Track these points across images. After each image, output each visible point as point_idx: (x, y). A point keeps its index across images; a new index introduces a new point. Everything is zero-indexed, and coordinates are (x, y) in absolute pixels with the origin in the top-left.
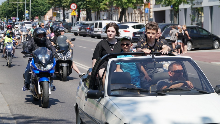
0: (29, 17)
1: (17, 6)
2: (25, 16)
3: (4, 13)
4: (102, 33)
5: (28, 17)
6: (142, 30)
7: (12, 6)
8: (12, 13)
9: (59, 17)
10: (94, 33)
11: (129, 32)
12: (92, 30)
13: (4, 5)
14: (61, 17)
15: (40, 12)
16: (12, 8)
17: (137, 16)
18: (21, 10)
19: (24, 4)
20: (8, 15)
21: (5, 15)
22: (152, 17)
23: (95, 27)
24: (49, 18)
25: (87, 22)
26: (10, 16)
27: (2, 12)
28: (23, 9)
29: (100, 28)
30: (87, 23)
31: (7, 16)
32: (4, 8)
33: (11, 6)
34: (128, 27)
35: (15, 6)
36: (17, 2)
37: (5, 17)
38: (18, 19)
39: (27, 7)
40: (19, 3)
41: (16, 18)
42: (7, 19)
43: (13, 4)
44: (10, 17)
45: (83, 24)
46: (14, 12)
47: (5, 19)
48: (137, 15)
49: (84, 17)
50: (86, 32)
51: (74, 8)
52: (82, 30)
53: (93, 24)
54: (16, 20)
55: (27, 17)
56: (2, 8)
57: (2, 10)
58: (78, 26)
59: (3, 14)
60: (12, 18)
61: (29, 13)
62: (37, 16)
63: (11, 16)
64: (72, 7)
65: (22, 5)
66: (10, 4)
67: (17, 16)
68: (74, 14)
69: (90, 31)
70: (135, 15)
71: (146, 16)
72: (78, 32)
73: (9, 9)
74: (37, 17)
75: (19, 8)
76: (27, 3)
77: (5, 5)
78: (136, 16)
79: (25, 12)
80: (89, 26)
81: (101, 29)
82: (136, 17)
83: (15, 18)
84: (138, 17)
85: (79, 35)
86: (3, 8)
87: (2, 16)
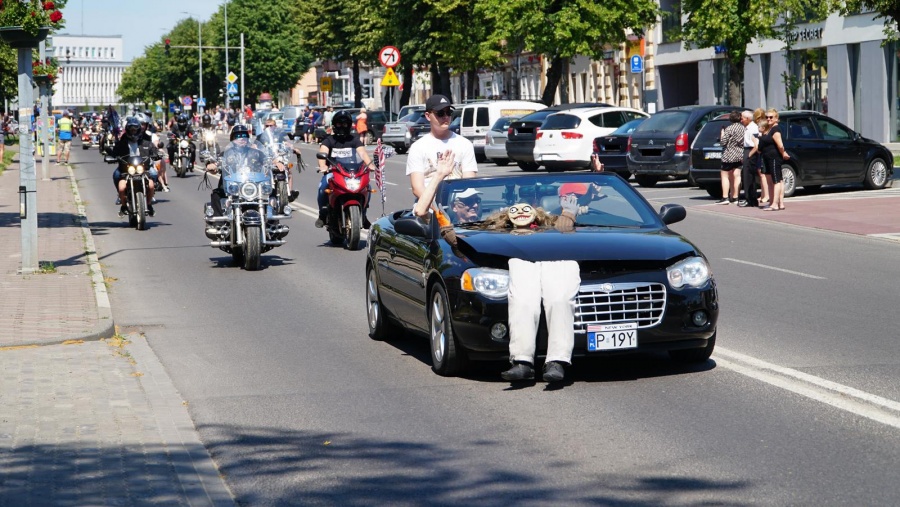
0: (239, 94)
1: (198, 59)
2: (225, 91)
3: (154, 84)
4: (487, 143)
5: (236, 95)
6: (625, 132)
7: (182, 60)
8: (182, 82)
9: (341, 92)
11: (580, 136)
13: (153, 57)
14: (346, 93)
15: (277, 78)
16: (181, 66)
18: (212, 73)
19: (222, 52)
20: (169, 89)
21: (158, 89)
22: (652, 87)
23: (464, 125)
24: (307, 96)
26: (175, 92)
27: (146, 79)
28: (219, 70)
29: (480, 128)
31: (164, 95)
32: (155, 68)
33: (177, 59)
34: (578, 121)
35: (190, 60)
36: (197, 47)
37: (157, 96)
38: (202, 103)
39: (233, 63)
40: (204, 47)
41: (195, 100)
42: (164, 104)
43: (182, 53)
44: (174, 97)
47: (159, 103)
48: (601, 81)
49: (424, 91)
51: (391, 63)
53: (457, 114)
54: (194, 105)
55: (231, 96)
56: (145, 66)
57: (148, 75)
58: (406, 120)
59: (152, 87)
60: (180, 99)
61: (238, 82)
62: (266, 91)
63: (179, 94)
64: (383, 58)
65: (214, 54)
66: (173, 52)
67: (198, 93)
68: (390, 82)
70: (595, 81)
71: (634, 84)
73: (170, 68)
74: (265, 96)
75: (205, 65)
76: (231, 48)
77: (157, 56)
78: (598, 83)
79: (227, 78)
81: (484, 131)
82: (600, 87)
83: (193, 98)
84: (607, 87)
86: (151, 68)
87: (146, 94)
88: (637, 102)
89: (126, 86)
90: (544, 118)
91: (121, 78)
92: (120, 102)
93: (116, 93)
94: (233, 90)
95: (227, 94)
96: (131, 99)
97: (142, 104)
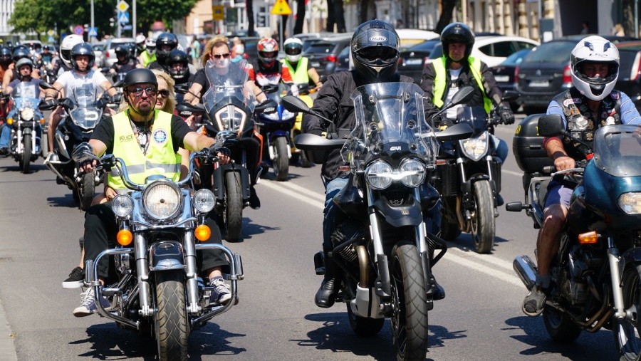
0: (130, 23)
2: (116, 21)
3: (46, 13)
5: (127, 24)
6: (515, 61)
8: (73, 11)
9: (236, 21)
12: (345, 66)
14: (242, 22)
15: (170, 7)
17: (501, 12)
20: (60, 19)
21: (50, 18)
22: (551, 16)
24: (202, 24)
25: (327, 37)
26: (66, 21)
27: (37, 9)
30: (326, 39)
31: (56, 24)
37: (50, 26)
38: (93, 32)
41: (86, 30)
42: (56, 33)
44: (66, 27)
45: (313, 43)
47: (51, 33)
48: (500, 8)
49: (321, 20)
50: (325, 73)
53: (346, 44)
54: (86, 35)
55: (122, 26)
57: (40, 4)
59: (44, 16)
60: (71, 28)
61: (130, 11)
62: (159, 19)
63: (70, 24)
67: (89, 22)
68: (281, 10)
69: (337, 69)
70: (494, 9)
71: (532, 13)
74: (158, 25)
78: (497, 12)
79: (118, 6)
80: (334, 51)
82: (498, 16)
83: (84, 28)
84: (505, 15)
87: (39, 23)
88: (535, 32)
89: (18, 16)
90: (432, 47)
91: (13, 7)
92: (12, 32)
93: (8, 23)
94: (123, 19)
95: (119, 23)
96: (24, 29)
97: (35, 34)
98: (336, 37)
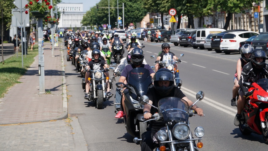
0: (122, 24)
1: (108, 12)
2: (117, 23)
3: (93, 20)
4: (205, 43)
5: (121, 24)
6: (251, 40)
7: (103, 12)
8: (103, 19)
9: (158, 23)
10: (196, 43)
11: (236, 41)
12: (195, 40)
13: (93, 11)
14: (159, 23)
15: (136, 18)
16: (102, 14)
17: (246, 21)
18: (113, 16)
19: (116, 9)
20: (98, 22)
21: (95, 22)
22: (262, 23)
23: (197, 37)
24: (146, 24)
25: (188, 30)
26: (101, 23)
27: (90, 18)
28: (116, 15)
29: (203, 37)
30: (188, 31)
31: (97, 24)
32: (94, 15)
33: (101, 12)
34: (235, 36)
35: (106, 12)
36: (108, 8)
37: (94, 24)
38: (110, 27)
39: (120, 13)
40: (110, 8)
41: (107, 26)
42: (97, 27)
43: (103, 10)
44: (100, 24)
45: (183, 32)
46: (105, 19)
47: (95, 26)
48: (245, 20)
49: (186, 23)
50: (188, 42)
51: (173, 14)
52: (182, 40)
53: (194, 33)
54: (107, 27)
55: (120, 25)
56: (90, 14)
57: (91, 17)
58: (178, 34)
59: (93, 21)
60: (102, 25)
61: (122, 20)
62: (132, 22)
63: (102, 23)
64: (171, 13)
65: (114, 10)
66: (100, 9)
67: (108, 23)
68: (173, 21)
69: (192, 41)
70: (243, 20)
71: (256, 21)
72: (178, 42)
73: (99, 15)
74: (131, 24)
75: (111, 13)
76: (119, 8)
77: (95, 11)
78: (244, 21)
79: (118, 18)
80: (191, 35)
81: (204, 39)
82: (245, 22)
84: (247, 22)
85: (179, 45)
86: (92, 15)
87: (91, 23)
88: (257, 28)
89: (84, 21)
90: (223, 35)
91: (82, 18)
92: (82, 26)
93: (81, 23)
94: (120, 22)
96: (86, 25)
97: (90, 26)
98: (191, 30)
